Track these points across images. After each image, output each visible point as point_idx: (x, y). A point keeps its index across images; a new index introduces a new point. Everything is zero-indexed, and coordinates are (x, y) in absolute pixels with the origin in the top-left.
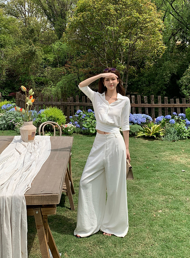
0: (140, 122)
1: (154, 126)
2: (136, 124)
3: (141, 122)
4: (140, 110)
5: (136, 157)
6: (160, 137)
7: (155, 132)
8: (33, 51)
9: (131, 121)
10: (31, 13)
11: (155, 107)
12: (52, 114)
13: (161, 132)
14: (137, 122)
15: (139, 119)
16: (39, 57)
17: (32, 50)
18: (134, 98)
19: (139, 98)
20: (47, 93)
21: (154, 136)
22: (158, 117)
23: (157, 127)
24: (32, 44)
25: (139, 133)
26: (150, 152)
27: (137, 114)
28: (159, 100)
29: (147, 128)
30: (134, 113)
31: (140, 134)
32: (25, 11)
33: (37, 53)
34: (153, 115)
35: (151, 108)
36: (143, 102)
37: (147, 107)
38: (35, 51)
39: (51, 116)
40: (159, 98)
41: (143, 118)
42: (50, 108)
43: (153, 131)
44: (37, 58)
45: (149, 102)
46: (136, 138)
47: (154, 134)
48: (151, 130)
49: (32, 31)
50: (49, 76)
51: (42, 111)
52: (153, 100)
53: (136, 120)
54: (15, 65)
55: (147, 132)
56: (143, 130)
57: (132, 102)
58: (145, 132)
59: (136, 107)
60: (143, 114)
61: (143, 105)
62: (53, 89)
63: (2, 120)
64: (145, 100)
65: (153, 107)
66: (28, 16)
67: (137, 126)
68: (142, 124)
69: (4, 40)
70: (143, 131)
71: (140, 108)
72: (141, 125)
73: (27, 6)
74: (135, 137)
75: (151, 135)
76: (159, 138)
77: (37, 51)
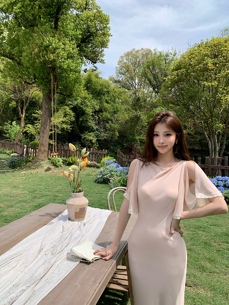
8: (138, 116)
10: (140, 86)
16: (143, 121)
17: (137, 115)
24: (137, 110)
32: (135, 84)
33: (142, 118)
38: (140, 116)
44: (141, 121)
49: (138, 99)
54: (124, 127)
66: (138, 88)
69: (117, 108)
73: (137, 81)
77: (142, 116)
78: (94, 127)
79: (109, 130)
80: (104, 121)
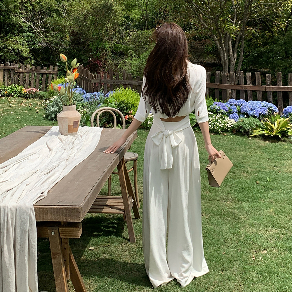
0: (258, 114)
1: (279, 120)
2: (252, 116)
3: (260, 114)
4: (259, 95)
5: (244, 167)
6: (287, 137)
7: (280, 129)
8: (109, 5)
9: (244, 112)
11: (283, 91)
12: (125, 98)
13: (290, 130)
14: (253, 114)
15: (256, 109)
16: (118, 14)
17: (107, 4)
18: (250, 76)
19: (258, 77)
20: (126, 68)
21: (278, 135)
22: (288, 107)
23: (283, 122)
25: (255, 130)
26: (268, 160)
27: (254, 102)
28: (290, 81)
29: (268, 122)
30: (251, 99)
31: (257, 132)
33: (114, 8)
34: (280, 103)
35: (276, 92)
36: (264, 82)
37: (271, 90)
38: (112, 6)
39: (122, 102)
40: (289, 77)
41: (262, 108)
42: (122, 89)
43: (278, 128)
44: (115, 15)
45: (274, 84)
46: (250, 138)
47: (279, 133)
48: (275, 127)
50: (131, 43)
51: (111, 94)
52: (280, 79)
53: (252, 110)
54: (82, 26)
55: (267, 129)
56: (261, 126)
57: (247, 83)
58: (265, 129)
59: (253, 91)
60: (263, 102)
61: (264, 88)
62: (134, 62)
63: (54, 105)
64: (268, 80)
65: (281, 92)
67: (252, 120)
68: (261, 117)
70: (262, 128)
71: (260, 92)
72: (259, 118)
74: (248, 137)
75: (274, 133)
76: (286, 139)
77: (115, 5)
78: (23, 24)
79: (53, 30)
80: (44, 13)
